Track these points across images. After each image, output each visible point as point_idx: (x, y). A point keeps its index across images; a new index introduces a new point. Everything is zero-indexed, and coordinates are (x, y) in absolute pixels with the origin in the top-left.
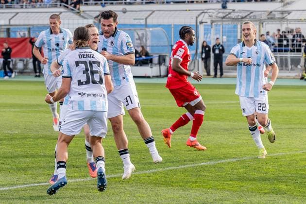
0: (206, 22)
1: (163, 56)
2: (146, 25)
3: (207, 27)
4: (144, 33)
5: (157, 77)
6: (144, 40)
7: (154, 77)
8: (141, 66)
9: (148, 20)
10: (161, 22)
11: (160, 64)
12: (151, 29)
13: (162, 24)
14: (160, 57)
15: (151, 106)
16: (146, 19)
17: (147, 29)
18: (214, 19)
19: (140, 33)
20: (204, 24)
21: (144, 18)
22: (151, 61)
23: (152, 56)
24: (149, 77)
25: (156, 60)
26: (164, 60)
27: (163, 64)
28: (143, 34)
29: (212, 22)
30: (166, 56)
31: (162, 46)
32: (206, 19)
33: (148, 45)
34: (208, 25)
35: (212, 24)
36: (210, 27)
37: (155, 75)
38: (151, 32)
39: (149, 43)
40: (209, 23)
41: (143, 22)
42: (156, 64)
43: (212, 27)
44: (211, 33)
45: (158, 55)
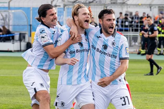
0: (60, 6)
1: (23, 34)
2: (9, 8)
3: (60, 10)
4: (8, 14)
5: (18, 51)
6: (7, 20)
7: (15, 51)
8: (4, 41)
9: (11, 3)
10: (21, 5)
11: (20, 40)
12: (13, 11)
13: (22, 7)
14: (20, 34)
15: (13, 75)
16: (9, 2)
17: (10, 11)
18: (66, 4)
19: (4, 14)
20: (58, 7)
21: (8, 1)
22: (13, 38)
23: (13, 33)
24: (11, 51)
25: (17, 37)
26: (24, 37)
27: (23, 40)
28: (6, 15)
29: (65, 6)
30: (25, 34)
31: (22, 26)
32: (60, 3)
33: (11, 24)
34: (61, 8)
35: (64, 7)
36: (62, 10)
37: (16, 49)
38: (14, 13)
39: (11, 23)
40: (62, 7)
41: (6, 5)
42: (17, 41)
43: (64, 10)
44: (63, 15)
45: (19, 33)
